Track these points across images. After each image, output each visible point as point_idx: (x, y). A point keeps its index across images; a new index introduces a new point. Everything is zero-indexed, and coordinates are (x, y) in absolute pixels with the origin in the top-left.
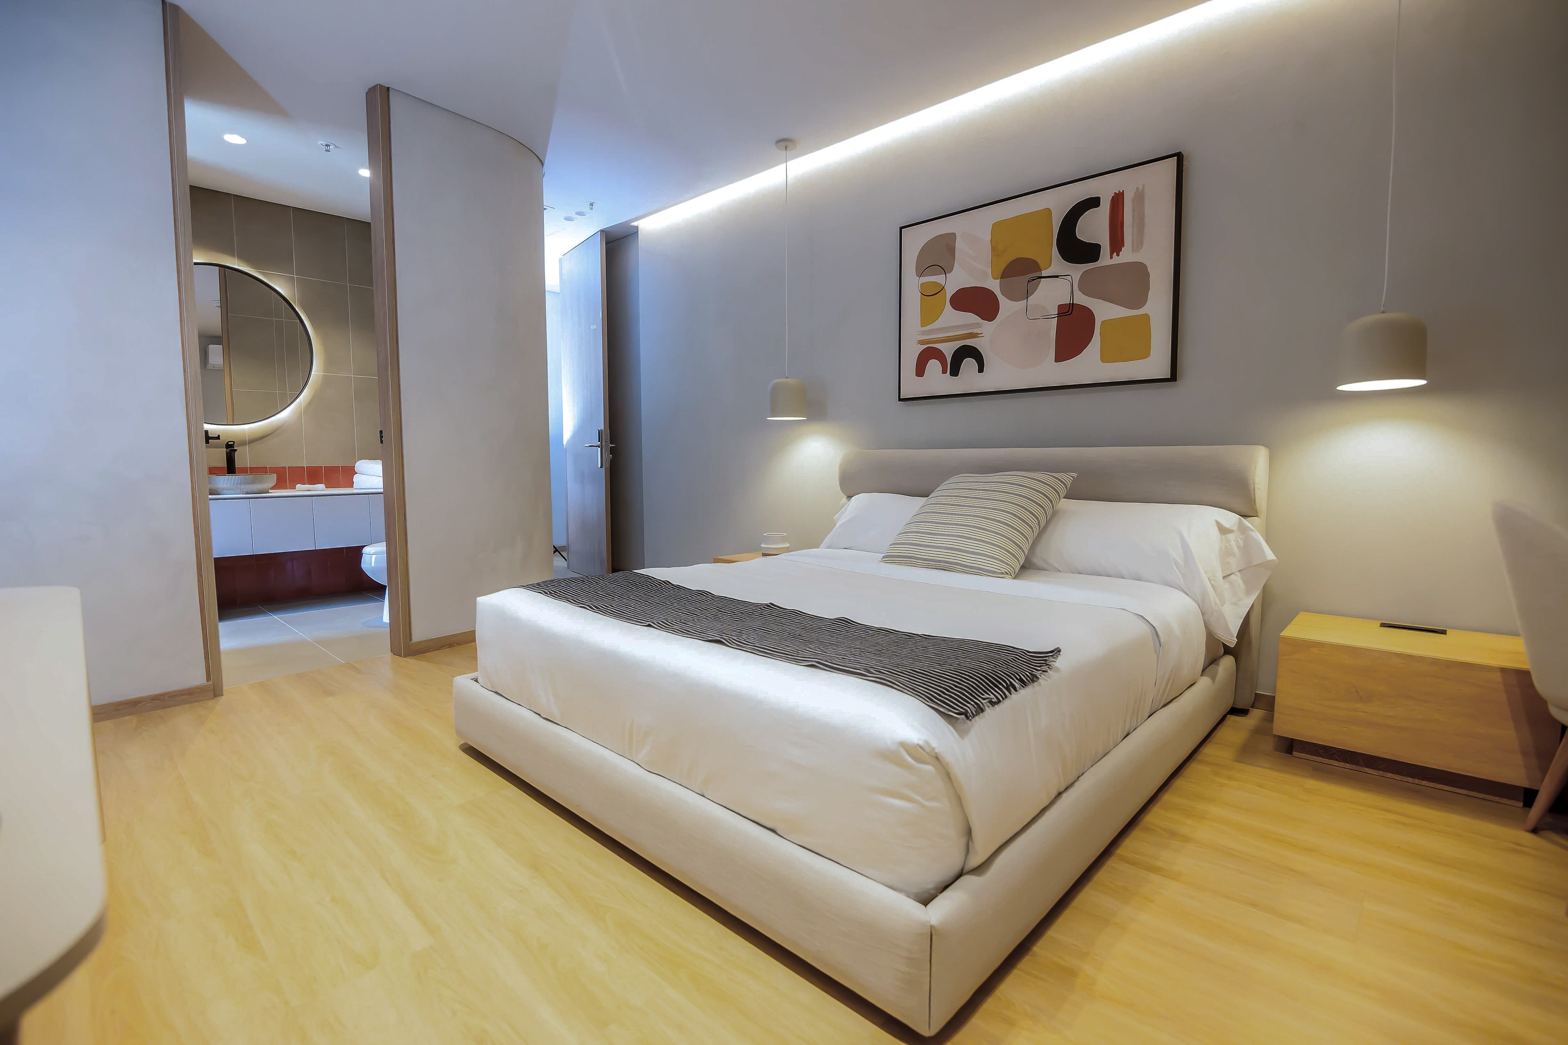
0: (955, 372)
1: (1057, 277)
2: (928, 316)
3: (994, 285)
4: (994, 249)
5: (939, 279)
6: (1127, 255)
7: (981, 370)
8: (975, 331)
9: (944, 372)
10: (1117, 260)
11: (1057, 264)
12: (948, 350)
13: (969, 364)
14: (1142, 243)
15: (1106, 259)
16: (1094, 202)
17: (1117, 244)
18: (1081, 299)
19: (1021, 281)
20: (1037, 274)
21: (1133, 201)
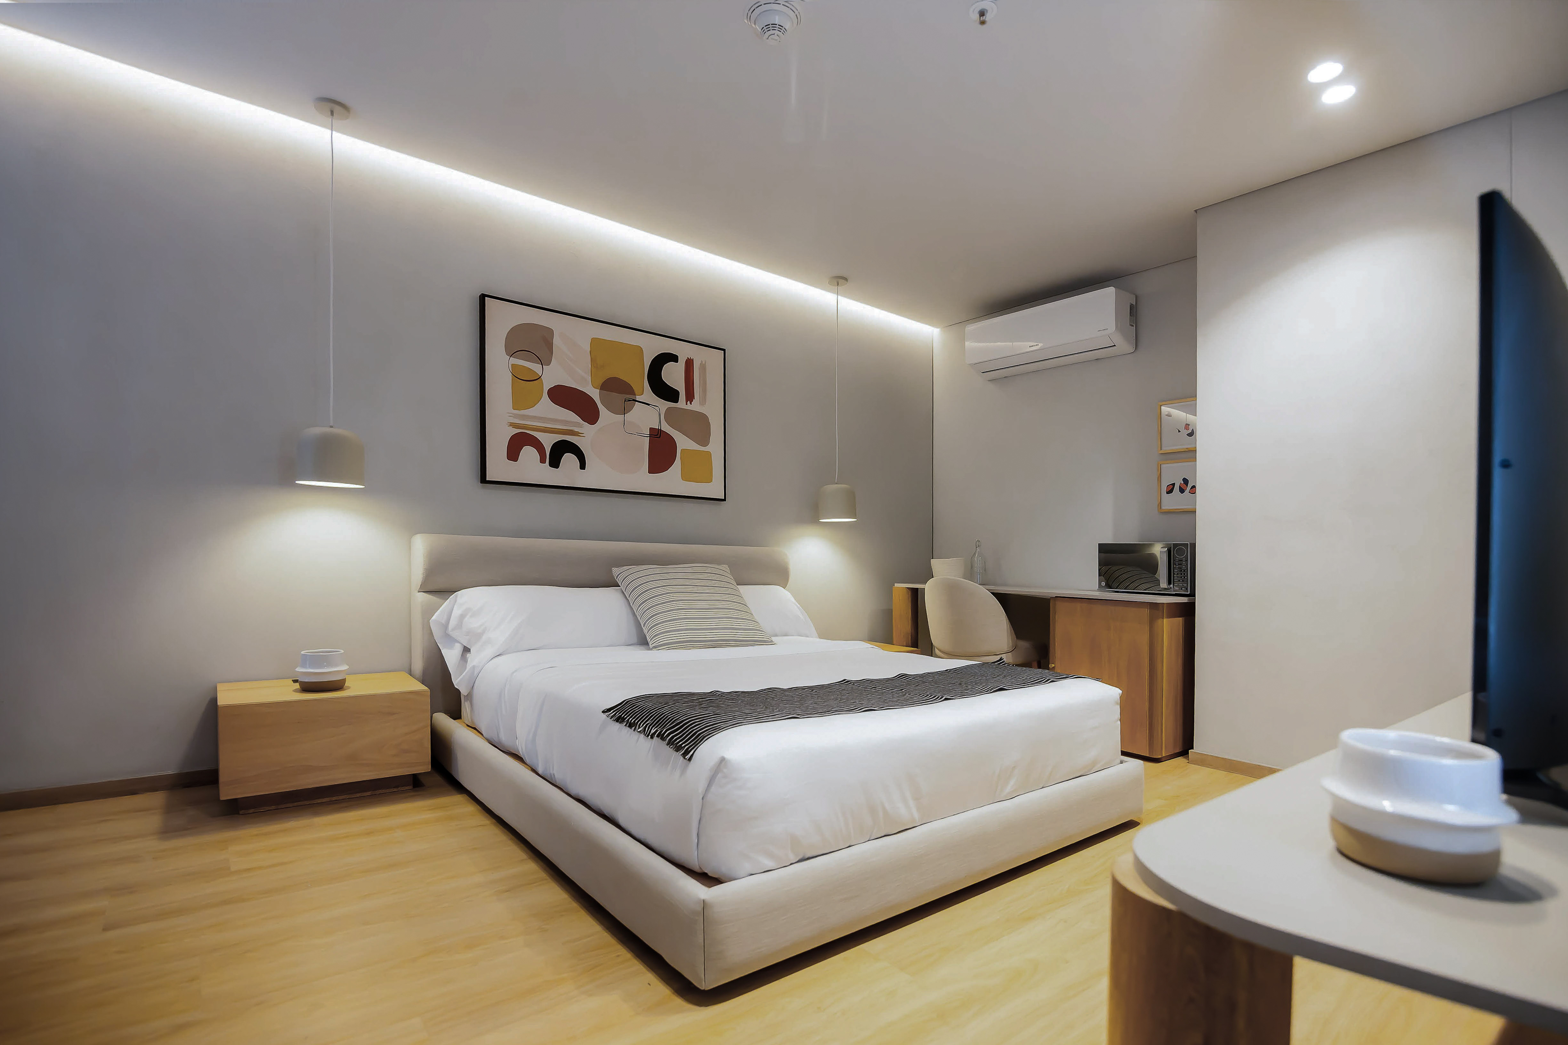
0: (555, 462)
1: (648, 405)
2: (521, 400)
3: (595, 394)
4: (593, 360)
5: (536, 367)
6: (695, 406)
7: (583, 466)
8: (576, 429)
9: (543, 461)
10: (689, 407)
11: (647, 394)
12: (548, 441)
13: (569, 459)
14: (705, 400)
15: (682, 403)
16: (674, 358)
17: (690, 397)
18: (666, 428)
19: (618, 398)
20: (632, 397)
21: (699, 369)
